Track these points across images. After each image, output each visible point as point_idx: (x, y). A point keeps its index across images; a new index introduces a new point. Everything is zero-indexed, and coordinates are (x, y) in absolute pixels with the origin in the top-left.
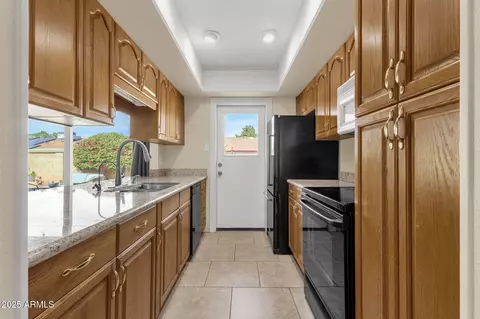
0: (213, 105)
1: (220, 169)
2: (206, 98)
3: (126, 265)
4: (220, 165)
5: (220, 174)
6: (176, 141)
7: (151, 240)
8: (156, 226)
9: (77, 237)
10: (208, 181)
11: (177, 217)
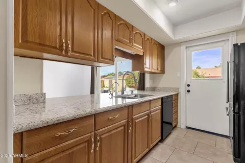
0: (183, 48)
1: (188, 88)
2: (178, 44)
3: (102, 137)
4: (189, 85)
5: (189, 91)
6: (158, 72)
7: (124, 125)
8: (128, 118)
9: (60, 118)
10: (179, 95)
11: (148, 115)
